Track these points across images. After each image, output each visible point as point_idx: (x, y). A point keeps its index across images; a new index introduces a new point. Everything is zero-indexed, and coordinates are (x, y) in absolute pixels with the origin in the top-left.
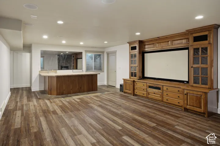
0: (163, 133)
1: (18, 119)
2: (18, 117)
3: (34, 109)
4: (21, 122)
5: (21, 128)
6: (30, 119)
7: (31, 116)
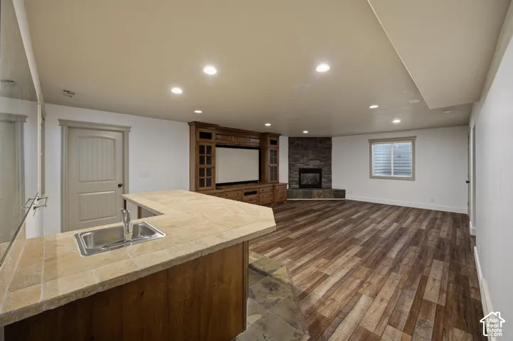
0: (326, 212)
1: (435, 275)
2: (434, 280)
3: (387, 284)
4: (431, 265)
5: (433, 259)
6: (411, 264)
7: (408, 269)
